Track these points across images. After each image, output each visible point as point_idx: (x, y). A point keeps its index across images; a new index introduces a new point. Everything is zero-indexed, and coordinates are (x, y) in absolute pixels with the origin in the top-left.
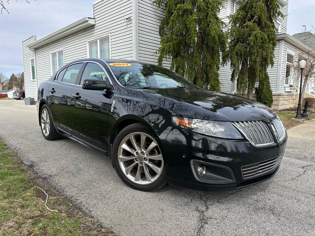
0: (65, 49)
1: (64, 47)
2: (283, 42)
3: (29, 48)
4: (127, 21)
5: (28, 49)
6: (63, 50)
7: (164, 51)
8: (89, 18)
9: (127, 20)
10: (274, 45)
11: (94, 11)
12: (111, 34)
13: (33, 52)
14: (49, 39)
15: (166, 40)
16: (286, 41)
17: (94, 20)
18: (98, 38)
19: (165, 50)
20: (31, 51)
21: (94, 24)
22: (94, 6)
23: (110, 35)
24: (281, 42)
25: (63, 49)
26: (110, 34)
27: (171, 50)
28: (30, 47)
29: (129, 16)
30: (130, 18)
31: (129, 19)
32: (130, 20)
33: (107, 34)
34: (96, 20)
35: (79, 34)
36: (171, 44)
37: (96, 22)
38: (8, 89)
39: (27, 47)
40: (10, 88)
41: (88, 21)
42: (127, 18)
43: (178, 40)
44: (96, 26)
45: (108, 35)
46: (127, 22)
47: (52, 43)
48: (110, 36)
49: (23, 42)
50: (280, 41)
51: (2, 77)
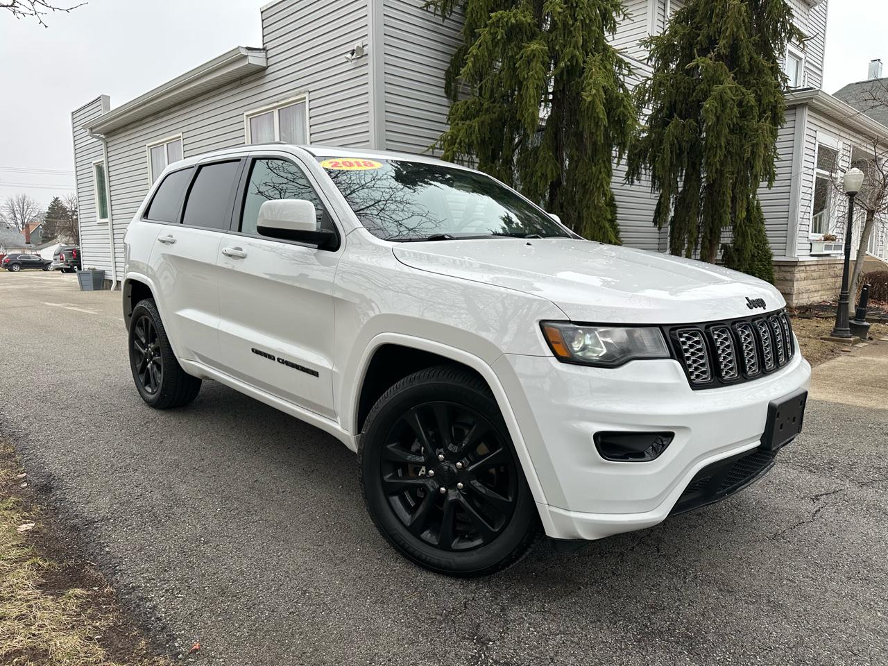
0: (186, 135)
1: (185, 129)
2: (807, 112)
3: (88, 130)
4: (354, 57)
5: (86, 134)
6: (182, 138)
7: (454, 144)
8: (249, 49)
9: (353, 54)
10: (776, 120)
11: (263, 29)
12: (311, 94)
13: (100, 142)
14: (144, 107)
15: (463, 111)
16: (814, 109)
17: (263, 54)
18: (276, 104)
19: (458, 141)
20: (95, 140)
21: (265, 65)
22: (264, 13)
23: (307, 98)
24: (798, 111)
25: (181, 134)
26: (306, 95)
27: (473, 142)
28: (91, 129)
29: (359, 43)
30: (363, 51)
31: (359, 53)
32: (362, 56)
33: (300, 93)
34: (270, 53)
35: (223, 93)
36: (475, 123)
37: (269, 60)
38: (43, 242)
39: (84, 127)
40: (47, 239)
41: (246, 56)
42: (354, 50)
43: (497, 114)
44: (268, 71)
45: (303, 96)
46: (354, 62)
47: (150, 119)
48: (307, 100)
49: (73, 113)
50: (796, 109)
51: (25, 207)
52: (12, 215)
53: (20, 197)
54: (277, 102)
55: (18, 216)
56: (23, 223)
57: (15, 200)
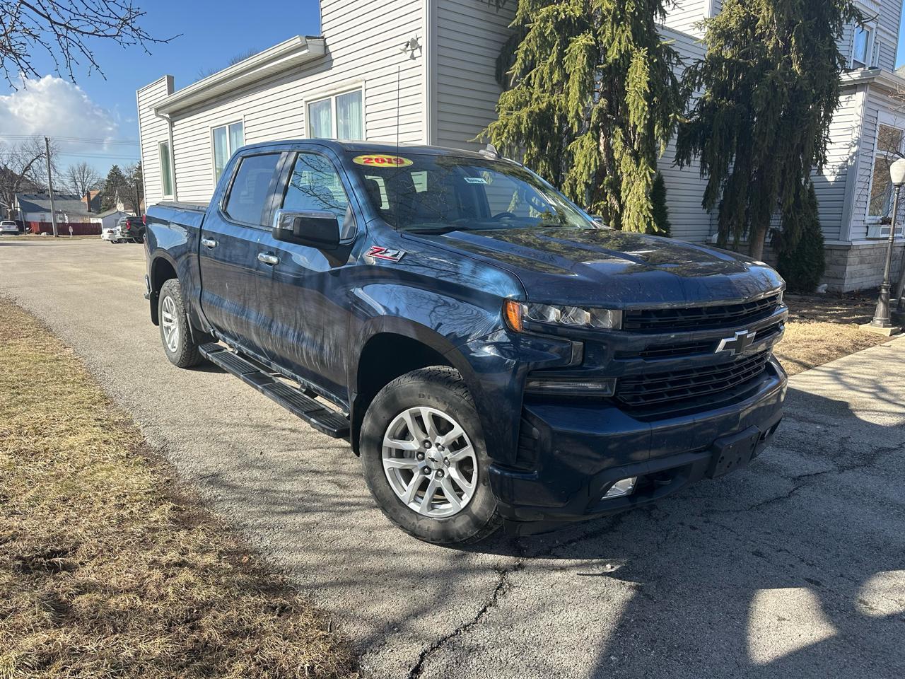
0: (247, 118)
1: (246, 112)
4: (408, 49)
6: (243, 121)
9: (407, 46)
12: (367, 82)
15: (512, 101)
17: (321, 42)
18: (333, 91)
21: (323, 53)
25: (243, 117)
26: (363, 83)
30: (417, 43)
31: (413, 45)
32: (416, 48)
33: (357, 82)
34: (329, 42)
35: (283, 78)
36: (524, 113)
37: (327, 48)
41: (306, 45)
42: (408, 42)
43: (545, 104)
44: (327, 59)
45: (359, 84)
46: (408, 53)
47: (214, 100)
51: (86, 176)
52: (73, 183)
53: (81, 165)
54: (335, 89)
55: (79, 184)
56: (83, 191)
57: (76, 168)
